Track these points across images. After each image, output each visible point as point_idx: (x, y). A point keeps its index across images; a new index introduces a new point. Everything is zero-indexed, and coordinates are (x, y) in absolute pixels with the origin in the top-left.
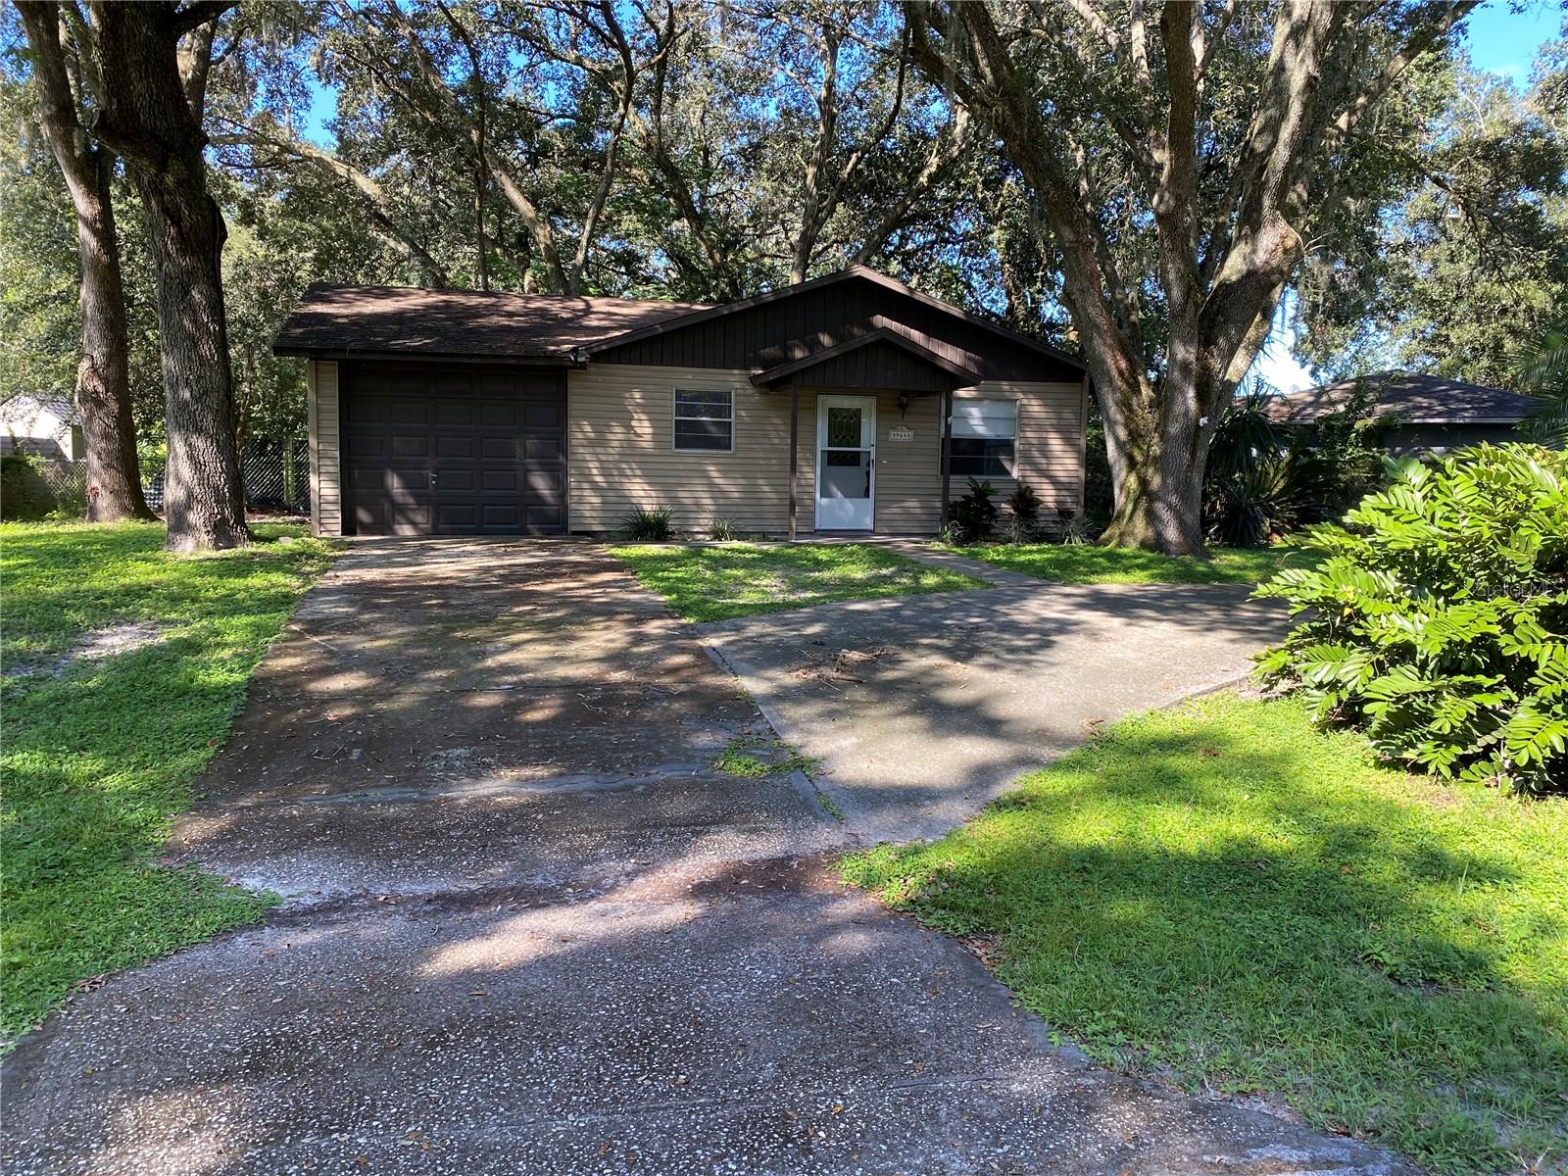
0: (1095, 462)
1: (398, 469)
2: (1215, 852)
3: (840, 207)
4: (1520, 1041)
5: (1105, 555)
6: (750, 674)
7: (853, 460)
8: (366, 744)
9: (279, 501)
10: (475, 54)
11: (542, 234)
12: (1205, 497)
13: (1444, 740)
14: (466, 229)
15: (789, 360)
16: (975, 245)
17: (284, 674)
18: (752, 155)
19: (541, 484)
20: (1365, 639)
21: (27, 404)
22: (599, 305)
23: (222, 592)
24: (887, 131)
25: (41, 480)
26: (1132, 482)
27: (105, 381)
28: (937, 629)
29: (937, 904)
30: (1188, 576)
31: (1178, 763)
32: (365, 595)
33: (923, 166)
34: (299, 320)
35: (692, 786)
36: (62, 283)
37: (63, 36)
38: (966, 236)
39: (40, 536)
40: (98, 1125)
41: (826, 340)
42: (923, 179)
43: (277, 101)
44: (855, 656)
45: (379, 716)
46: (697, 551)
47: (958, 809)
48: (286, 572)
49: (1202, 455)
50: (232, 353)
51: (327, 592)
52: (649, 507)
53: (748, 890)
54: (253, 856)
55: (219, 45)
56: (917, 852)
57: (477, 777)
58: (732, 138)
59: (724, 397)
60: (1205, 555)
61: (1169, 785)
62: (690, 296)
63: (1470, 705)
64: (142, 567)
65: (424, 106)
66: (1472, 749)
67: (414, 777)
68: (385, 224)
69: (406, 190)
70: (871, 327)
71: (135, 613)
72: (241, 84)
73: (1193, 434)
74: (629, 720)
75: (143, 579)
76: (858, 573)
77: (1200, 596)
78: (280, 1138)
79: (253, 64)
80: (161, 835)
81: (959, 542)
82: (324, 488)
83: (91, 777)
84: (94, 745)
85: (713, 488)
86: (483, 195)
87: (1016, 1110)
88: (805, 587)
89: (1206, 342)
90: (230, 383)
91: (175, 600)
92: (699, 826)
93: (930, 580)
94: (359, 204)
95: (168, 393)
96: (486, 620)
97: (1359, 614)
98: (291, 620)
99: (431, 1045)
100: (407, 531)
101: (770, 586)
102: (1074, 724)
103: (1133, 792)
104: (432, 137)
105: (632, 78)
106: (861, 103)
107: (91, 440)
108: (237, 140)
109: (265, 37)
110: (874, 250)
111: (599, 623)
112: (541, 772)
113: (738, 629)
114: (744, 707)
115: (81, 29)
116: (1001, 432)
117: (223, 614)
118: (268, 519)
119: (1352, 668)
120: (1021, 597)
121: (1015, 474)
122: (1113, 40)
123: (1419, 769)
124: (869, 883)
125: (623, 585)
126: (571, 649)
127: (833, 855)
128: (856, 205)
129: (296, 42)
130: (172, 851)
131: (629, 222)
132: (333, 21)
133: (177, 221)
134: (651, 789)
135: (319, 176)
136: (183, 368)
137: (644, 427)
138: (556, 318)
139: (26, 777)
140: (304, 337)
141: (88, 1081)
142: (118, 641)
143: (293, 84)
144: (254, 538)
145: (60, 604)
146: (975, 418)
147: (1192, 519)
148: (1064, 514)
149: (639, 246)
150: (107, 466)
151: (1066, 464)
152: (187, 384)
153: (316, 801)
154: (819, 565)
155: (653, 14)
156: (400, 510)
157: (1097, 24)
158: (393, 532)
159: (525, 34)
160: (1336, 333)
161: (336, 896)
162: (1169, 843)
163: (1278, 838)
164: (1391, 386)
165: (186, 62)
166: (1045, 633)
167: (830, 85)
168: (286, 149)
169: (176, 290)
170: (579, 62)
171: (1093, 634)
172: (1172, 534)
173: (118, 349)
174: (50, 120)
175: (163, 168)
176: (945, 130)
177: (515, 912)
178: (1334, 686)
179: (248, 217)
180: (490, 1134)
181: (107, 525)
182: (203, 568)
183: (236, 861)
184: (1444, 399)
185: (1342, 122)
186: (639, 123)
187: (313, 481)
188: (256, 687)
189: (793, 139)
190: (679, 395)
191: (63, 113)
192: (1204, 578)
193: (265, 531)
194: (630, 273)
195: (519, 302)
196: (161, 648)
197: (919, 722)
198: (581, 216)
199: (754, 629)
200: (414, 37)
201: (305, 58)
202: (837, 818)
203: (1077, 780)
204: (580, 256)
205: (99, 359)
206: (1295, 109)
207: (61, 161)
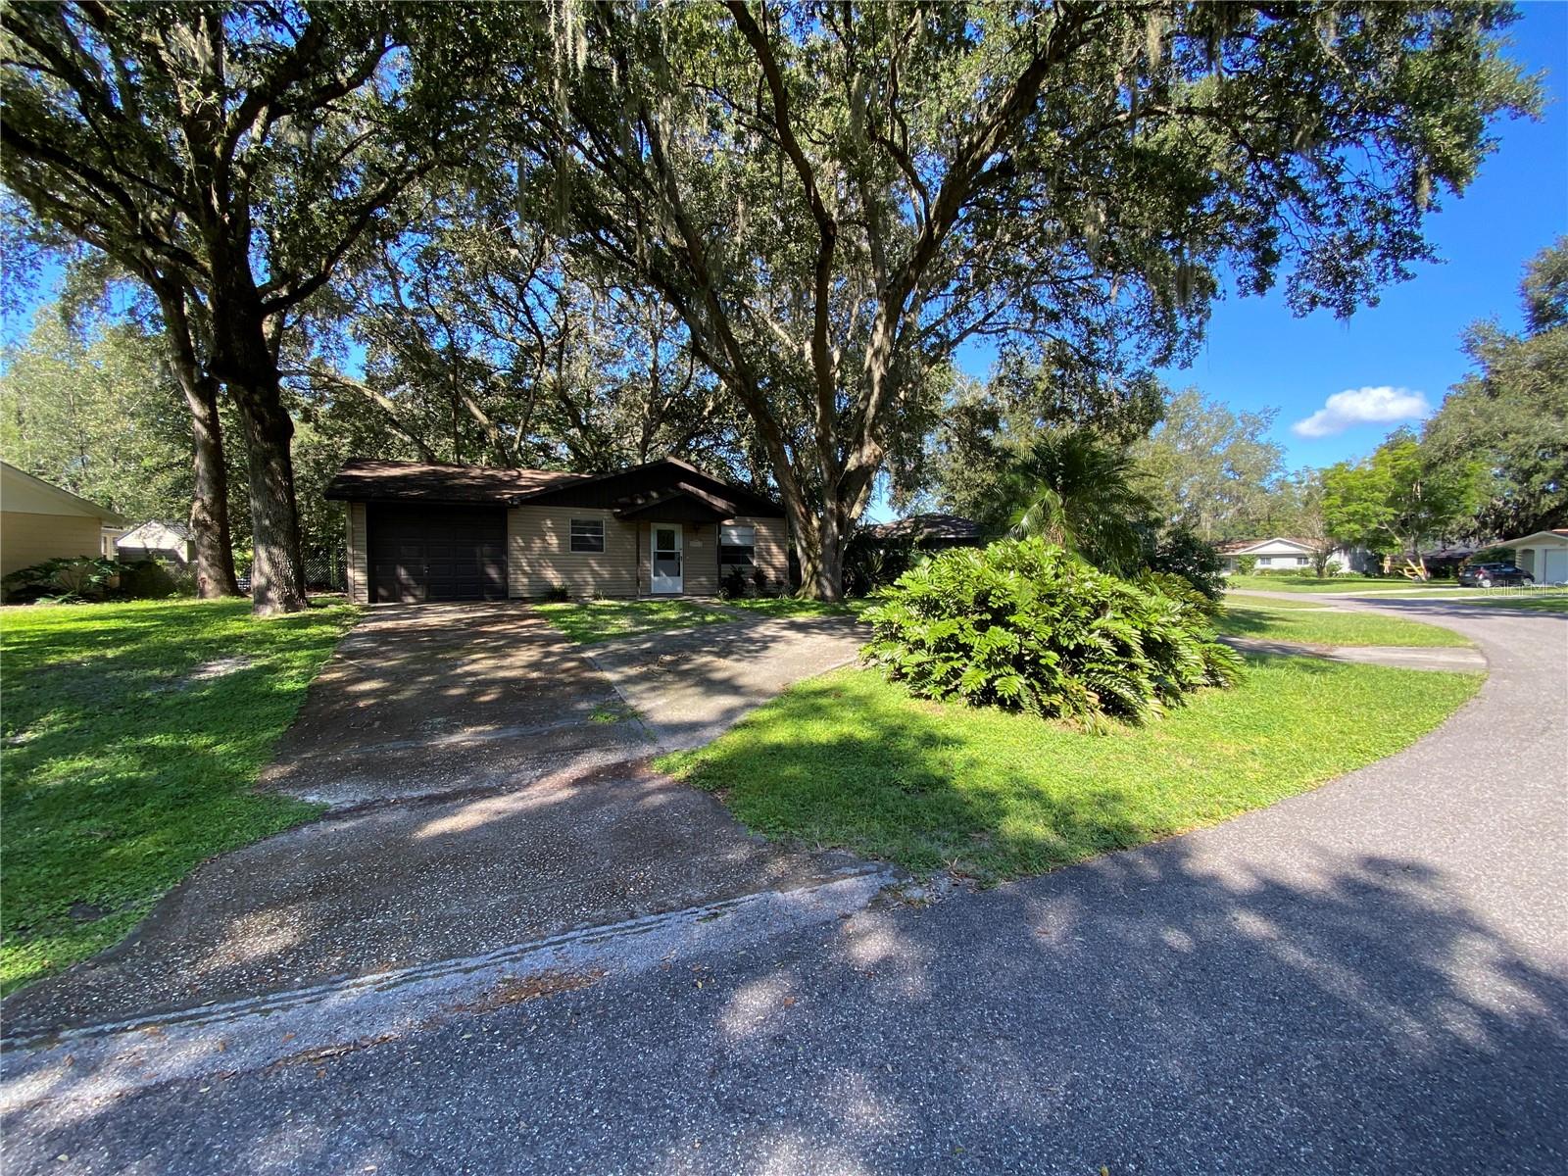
0: (792, 556)
1: (404, 564)
2: (834, 741)
3: (663, 426)
4: (954, 813)
5: (798, 603)
6: (609, 670)
7: (671, 556)
8: (384, 719)
9: (328, 584)
10: (451, 332)
11: (493, 434)
12: (844, 574)
13: (939, 683)
14: (447, 429)
15: (634, 504)
16: (735, 447)
17: (332, 682)
18: (614, 396)
19: (493, 573)
20: (903, 639)
21: (156, 528)
22: (526, 473)
23: (290, 637)
24: (686, 387)
25: (166, 574)
26: (810, 567)
27: (211, 514)
28: (712, 643)
29: (700, 776)
30: (836, 612)
31: (823, 701)
32: (382, 636)
33: (705, 407)
34: (340, 479)
35: (575, 730)
36: (182, 455)
37: (186, 310)
38: (730, 443)
39: (165, 608)
40: (219, 930)
41: (655, 495)
42: (705, 413)
43: (327, 352)
44: (668, 658)
45: (391, 703)
46: (584, 607)
47: (716, 731)
48: (332, 625)
49: (841, 554)
50: (297, 498)
51: (359, 635)
52: (557, 583)
53: (602, 780)
54: (312, 784)
55: (290, 320)
56: (693, 753)
57: (451, 733)
58: (603, 386)
59: (598, 524)
60: (845, 602)
61: (817, 712)
62: (580, 470)
63: (948, 666)
64: (236, 624)
65: (420, 360)
66: (951, 687)
67: (414, 735)
68: (396, 425)
69: (409, 405)
70: (679, 489)
71: (233, 651)
72: (304, 341)
73: (837, 544)
74: (540, 698)
75: (237, 632)
76: (673, 616)
77: (840, 622)
78: (331, 926)
79: (311, 331)
80: (253, 777)
81: (727, 598)
82: (357, 576)
83: (206, 747)
84: (207, 729)
85: (593, 572)
86: (457, 411)
87: (726, 868)
88: (643, 624)
89: (841, 499)
90: (295, 514)
91: (259, 643)
92: (577, 750)
93: (710, 618)
94: (379, 412)
95: (254, 522)
96: (457, 648)
97: (900, 627)
98: (336, 652)
99: (421, 871)
100: (410, 600)
101: (624, 623)
102: (775, 686)
103: (799, 717)
104: (424, 378)
105: (544, 351)
106: (672, 372)
107: (202, 549)
108: (300, 373)
109: (319, 316)
110: (680, 449)
111: (524, 647)
112: (488, 728)
113: (604, 647)
114: (606, 687)
115: (199, 307)
116: (747, 542)
117: (291, 650)
118: (319, 595)
119: (899, 651)
120: (756, 625)
121: (755, 563)
122: (796, 349)
123: (928, 697)
124: (668, 771)
125: (539, 626)
126: (507, 662)
127: (650, 759)
128: (672, 425)
129: (340, 320)
130: (259, 785)
131: (544, 428)
132: (363, 309)
133: (261, 421)
134: (552, 733)
135: (354, 396)
136: (265, 507)
137: (553, 540)
138: (500, 480)
139: (163, 749)
140: (342, 489)
141: (211, 909)
142: (220, 669)
143: (337, 343)
144: (311, 606)
145: (181, 647)
146: (735, 537)
147: (838, 585)
148: (779, 583)
149: (552, 441)
150: (211, 565)
151: (780, 559)
152: (268, 516)
153: (353, 752)
154: (652, 612)
155: (556, 318)
156: (406, 589)
157: (788, 341)
158: (401, 600)
159: (482, 323)
160: (908, 494)
161: (365, 802)
162: (814, 739)
163: (863, 733)
164: (931, 520)
165: (268, 328)
166: (765, 642)
167: (655, 362)
168: (333, 379)
169: (260, 462)
170: (513, 340)
171: (789, 642)
172: (829, 593)
173: (220, 495)
174: (176, 359)
175: (252, 391)
176: (717, 388)
177: (472, 801)
178: (893, 661)
179: (307, 417)
180: (454, 910)
181: (212, 600)
182: (277, 624)
183: (302, 787)
184: (954, 526)
185: (902, 395)
186: (549, 375)
187: (350, 572)
188: (313, 691)
189: (636, 389)
190: (574, 522)
191: (186, 356)
192: (844, 613)
193: (319, 602)
194: (548, 456)
195: (479, 471)
196: (251, 671)
197: (699, 689)
198: (517, 424)
199: (613, 647)
200: (414, 321)
201: (346, 330)
202: (653, 740)
203: (773, 713)
204: (516, 446)
205: (207, 499)
206: (877, 390)
207: (184, 384)
